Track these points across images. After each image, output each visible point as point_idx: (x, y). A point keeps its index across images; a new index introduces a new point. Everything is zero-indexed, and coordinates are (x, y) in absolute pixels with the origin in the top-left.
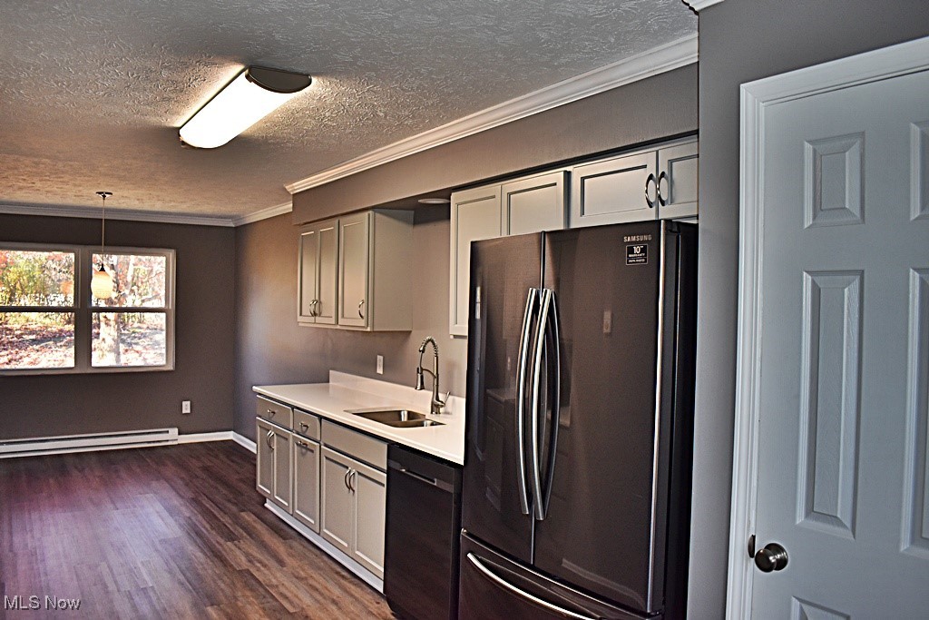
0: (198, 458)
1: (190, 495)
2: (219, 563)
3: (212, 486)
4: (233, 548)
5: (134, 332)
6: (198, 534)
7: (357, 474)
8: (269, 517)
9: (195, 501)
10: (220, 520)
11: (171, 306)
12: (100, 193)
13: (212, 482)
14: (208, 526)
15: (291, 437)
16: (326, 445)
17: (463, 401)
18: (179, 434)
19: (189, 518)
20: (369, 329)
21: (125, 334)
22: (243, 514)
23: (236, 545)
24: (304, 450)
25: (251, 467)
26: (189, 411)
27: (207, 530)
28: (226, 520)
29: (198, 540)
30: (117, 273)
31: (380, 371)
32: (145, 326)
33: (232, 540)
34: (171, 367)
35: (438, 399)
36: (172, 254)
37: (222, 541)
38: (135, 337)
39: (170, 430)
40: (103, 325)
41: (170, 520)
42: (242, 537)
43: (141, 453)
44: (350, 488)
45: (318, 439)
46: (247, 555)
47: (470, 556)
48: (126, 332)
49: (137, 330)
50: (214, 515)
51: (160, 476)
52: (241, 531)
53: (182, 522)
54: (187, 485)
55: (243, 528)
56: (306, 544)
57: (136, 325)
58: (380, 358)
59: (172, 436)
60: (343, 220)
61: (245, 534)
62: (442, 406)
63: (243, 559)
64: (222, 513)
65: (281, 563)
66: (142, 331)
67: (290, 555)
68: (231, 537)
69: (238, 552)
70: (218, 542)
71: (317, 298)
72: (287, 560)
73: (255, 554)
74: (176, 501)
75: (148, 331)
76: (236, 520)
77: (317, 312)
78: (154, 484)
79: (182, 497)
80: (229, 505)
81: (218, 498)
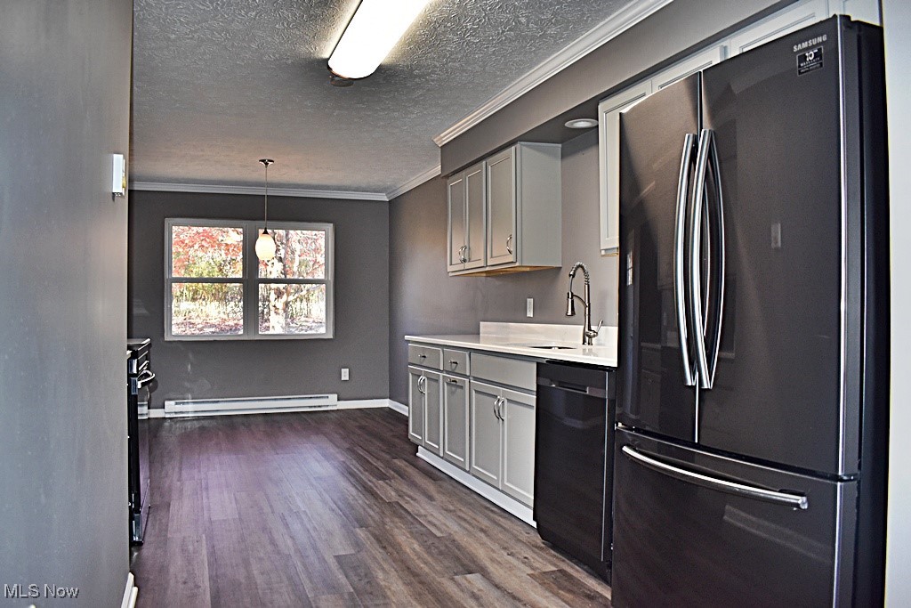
0: (355, 420)
1: (347, 445)
2: (369, 496)
3: (366, 440)
4: (385, 485)
5: (301, 325)
6: (352, 474)
7: (506, 401)
8: (421, 463)
9: (351, 451)
10: (372, 464)
11: (331, 278)
12: (263, 161)
13: (367, 437)
14: (360, 468)
15: (441, 378)
16: (476, 379)
17: (616, 329)
18: (338, 400)
19: (344, 462)
20: (517, 264)
21: (293, 327)
22: (395, 461)
23: (387, 483)
24: (453, 388)
25: (403, 427)
26: (347, 379)
27: (360, 471)
28: (379, 464)
29: (352, 479)
30: (284, 266)
31: (530, 314)
32: (311, 320)
33: (384, 479)
34: (330, 336)
35: (590, 329)
36: (330, 227)
37: (374, 480)
38: (302, 330)
39: (330, 396)
40: (272, 313)
41: (326, 463)
42: (394, 478)
43: (304, 416)
44: (499, 417)
45: (468, 374)
46: (396, 491)
47: (625, 449)
48: (294, 325)
49: (304, 324)
50: (368, 461)
51: (318, 431)
52: (392, 473)
53: (336, 464)
54: (344, 438)
55: (395, 471)
56: (456, 484)
57: (303, 319)
58: (530, 301)
59: (331, 402)
60: (490, 160)
61: (396, 476)
62: (594, 336)
63: (393, 493)
64: (375, 460)
65: (431, 498)
66: (309, 324)
67: (439, 492)
68: (383, 477)
69: (389, 488)
70: (370, 481)
71: (466, 244)
72: (436, 496)
73: (405, 490)
74: (332, 450)
75: (314, 324)
76: (389, 465)
77: (467, 258)
78: (314, 438)
79: (338, 447)
80: (384, 454)
81: (372, 449)
